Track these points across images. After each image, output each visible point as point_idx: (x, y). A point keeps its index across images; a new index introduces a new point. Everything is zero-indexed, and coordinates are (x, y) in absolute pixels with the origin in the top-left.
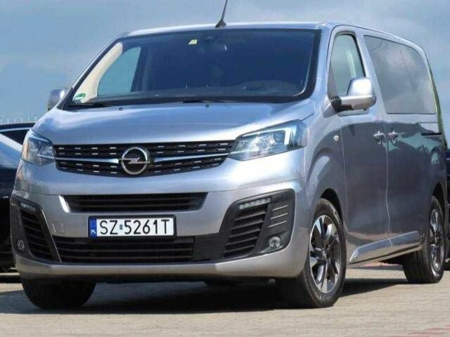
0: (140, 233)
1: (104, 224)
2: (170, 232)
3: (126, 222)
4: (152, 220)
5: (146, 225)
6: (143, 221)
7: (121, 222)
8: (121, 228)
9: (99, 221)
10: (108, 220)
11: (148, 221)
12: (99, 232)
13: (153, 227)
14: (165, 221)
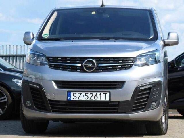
0: (93, 99)
1: (75, 95)
2: (107, 99)
3: (86, 94)
4: (99, 93)
5: (96, 96)
6: (94, 94)
7: (83, 94)
8: (83, 97)
9: (72, 93)
10: (77, 93)
11: (97, 94)
12: (72, 98)
13: (99, 97)
14: (105, 94)
